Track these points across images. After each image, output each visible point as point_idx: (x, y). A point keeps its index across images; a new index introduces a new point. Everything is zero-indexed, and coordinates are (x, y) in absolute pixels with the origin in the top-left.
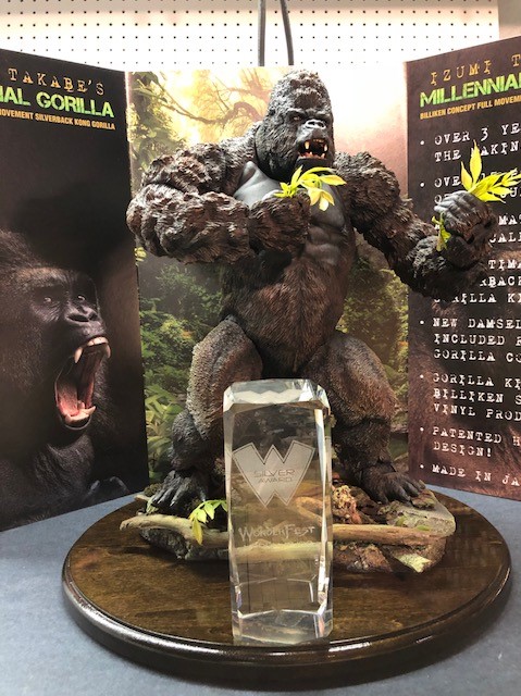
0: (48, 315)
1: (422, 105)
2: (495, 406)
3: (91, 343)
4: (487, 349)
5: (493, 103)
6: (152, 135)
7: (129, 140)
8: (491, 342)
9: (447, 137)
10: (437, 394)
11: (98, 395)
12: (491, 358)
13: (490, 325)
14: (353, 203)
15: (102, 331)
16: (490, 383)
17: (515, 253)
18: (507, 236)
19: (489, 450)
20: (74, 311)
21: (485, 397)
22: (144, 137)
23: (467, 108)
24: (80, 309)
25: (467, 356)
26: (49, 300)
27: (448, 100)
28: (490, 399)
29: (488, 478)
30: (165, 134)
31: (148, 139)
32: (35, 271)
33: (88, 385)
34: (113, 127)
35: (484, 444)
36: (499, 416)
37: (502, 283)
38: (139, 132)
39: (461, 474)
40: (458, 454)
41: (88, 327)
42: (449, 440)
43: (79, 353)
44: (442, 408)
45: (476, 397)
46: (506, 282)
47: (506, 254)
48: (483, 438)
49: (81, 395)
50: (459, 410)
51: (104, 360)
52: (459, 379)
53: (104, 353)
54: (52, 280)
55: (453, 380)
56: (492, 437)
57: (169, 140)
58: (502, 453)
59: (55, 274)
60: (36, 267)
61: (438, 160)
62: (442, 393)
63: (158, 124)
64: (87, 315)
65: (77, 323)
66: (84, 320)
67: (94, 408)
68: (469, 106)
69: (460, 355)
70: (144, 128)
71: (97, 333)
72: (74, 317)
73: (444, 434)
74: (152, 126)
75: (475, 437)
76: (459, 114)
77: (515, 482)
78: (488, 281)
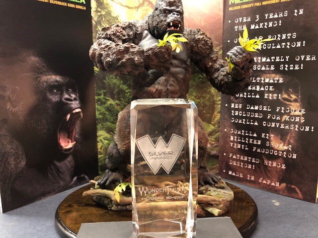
0: (55, 98)
1: (230, 4)
2: (257, 146)
3: (74, 112)
4: (255, 119)
5: (261, 4)
6: (103, 13)
7: (92, 15)
8: (257, 116)
9: (241, 19)
10: (232, 139)
11: (77, 136)
12: (256, 124)
13: (256, 108)
14: (192, 51)
15: (79, 106)
16: (255, 135)
17: (269, 75)
18: (266, 67)
19: (254, 166)
20: (67, 96)
21: (253, 141)
22: (99, 14)
23: (250, 6)
24: (69, 95)
25: (246, 122)
26: (56, 91)
27: (242, 2)
28: (255, 143)
29: (253, 179)
30: (109, 13)
31: (101, 15)
32: (49, 77)
33: (72, 131)
34: (85, 9)
35: (252, 163)
36: (259, 150)
37: (262, 89)
38: (97, 11)
39: (241, 176)
40: (240, 167)
41: (73, 104)
42: (236, 160)
43: (69, 116)
44: (234, 145)
45: (249, 141)
46: (264, 88)
47: (265, 75)
48: (251, 160)
49: (69, 137)
50: (241, 147)
51: (79, 119)
52: (241, 132)
53: (80, 116)
54: (57, 81)
55: (239, 133)
56: (255, 160)
57: (111, 16)
58: (259, 168)
59: (58, 78)
60: (49, 75)
61: (236, 30)
62: (234, 138)
63: (106, 8)
64: (72, 98)
65: (68, 102)
66: (71, 100)
67: (75, 142)
68: (251, 5)
69: (242, 121)
70: (99, 10)
71: (77, 107)
72: (67, 99)
73: (234, 157)
74: (103, 9)
75: (248, 159)
76: (246, 8)
77: (265, 182)
78: (256, 88)
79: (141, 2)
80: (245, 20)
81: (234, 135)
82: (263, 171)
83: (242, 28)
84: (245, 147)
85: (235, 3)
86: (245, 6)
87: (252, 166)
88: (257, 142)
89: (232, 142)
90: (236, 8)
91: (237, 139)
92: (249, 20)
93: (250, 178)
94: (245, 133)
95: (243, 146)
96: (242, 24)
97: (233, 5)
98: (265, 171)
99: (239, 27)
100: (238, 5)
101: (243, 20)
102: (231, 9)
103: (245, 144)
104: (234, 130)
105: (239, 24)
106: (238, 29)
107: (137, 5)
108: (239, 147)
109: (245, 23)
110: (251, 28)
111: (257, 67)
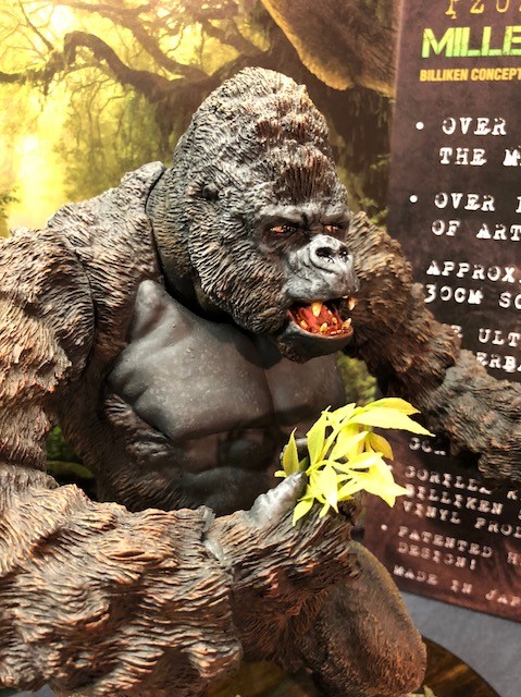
1: (426, 53)
2: (489, 517)
16: (484, 491)
19: (473, 563)
21: (477, 504)
23: (507, 74)
27: (475, 53)
28: (484, 507)
35: (467, 555)
36: (493, 528)
39: (432, 580)
40: (430, 560)
42: (420, 544)
44: (414, 508)
48: (467, 548)
50: (438, 515)
55: (435, 479)
56: (481, 550)
61: (445, 161)
62: (416, 491)
68: (513, 72)
73: (415, 536)
75: (457, 546)
76: (492, 83)
77: (503, 600)
78: (503, 362)
79: (59, 47)
80: (482, 130)
81: (416, 482)
82: (502, 576)
83: (470, 158)
84: (449, 517)
85: (449, 54)
86: (489, 74)
87: (468, 563)
88: (491, 507)
89: (409, 499)
90: (449, 75)
91: (427, 494)
92: (500, 129)
93: (461, 587)
94: (453, 482)
95: (444, 514)
96: (471, 141)
97: (440, 61)
98: (508, 577)
99: (455, 152)
100: (457, 63)
101: (473, 126)
102: (426, 75)
103: (451, 508)
104: (416, 471)
105: (457, 140)
106: (452, 158)
107: (40, 65)
108: (431, 513)
109: (482, 141)
110: (506, 163)
111: (513, 299)
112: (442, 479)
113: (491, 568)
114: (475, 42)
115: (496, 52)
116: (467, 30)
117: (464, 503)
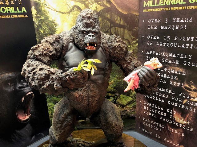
1: (144, 6)
2: (163, 116)
4: (162, 98)
5: (170, 9)
6: (42, 18)
7: (34, 20)
8: (163, 96)
10: (145, 108)
12: (163, 101)
13: (164, 90)
16: (162, 109)
17: (174, 68)
18: (172, 61)
19: (160, 129)
20: (20, 85)
21: (160, 113)
22: (39, 19)
23: (160, 9)
24: (22, 84)
25: (155, 98)
26: (10, 84)
27: (154, 5)
30: (47, 18)
31: (41, 20)
33: (28, 108)
34: (27, 16)
35: (159, 127)
36: (164, 120)
37: (169, 77)
38: (37, 17)
39: (151, 133)
40: (150, 127)
41: (25, 90)
42: (148, 122)
43: (23, 99)
44: (146, 112)
47: (171, 67)
48: (159, 125)
49: (26, 112)
51: (32, 99)
55: (150, 105)
56: (162, 126)
57: (49, 20)
62: (147, 108)
63: (44, 14)
64: (25, 86)
65: (21, 89)
67: (31, 114)
69: (153, 98)
70: (39, 16)
73: (146, 120)
74: (42, 15)
75: (156, 124)
76: (157, 12)
77: (168, 141)
78: (164, 76)
79: (72, 8)
80: (156, 22)
81: (146, 106)
82: (167, 134)
83: (154, 28)
84: (154, 115)
85: (149, 6)
86: (157, 10)
88: (163, 114)
89: (145, 110)
90: (149, 10)
91: (149, 109)
92: (159, 21)
93: (158, 136)
94: (154, 106)
95: (153, 114)
96: (154, 24)
97: (147, 8)
98: (169, 134)
99: (151, 26)
100: (150, 8)
101: (154, 21)
102: (144, 11)
103: (154, 113)
104: (146, 103)
105: (151, 24)
106: (150, 28)
107: (68, 11)
108: (150, 114)
109: (156, 24)
110: (161, 29)
111: (165, 60)
112: (152, 105)
113: (165, 131)
114: (154, 3)
115: (158, 5)
116: (152, 1)
117: (157, 112)
